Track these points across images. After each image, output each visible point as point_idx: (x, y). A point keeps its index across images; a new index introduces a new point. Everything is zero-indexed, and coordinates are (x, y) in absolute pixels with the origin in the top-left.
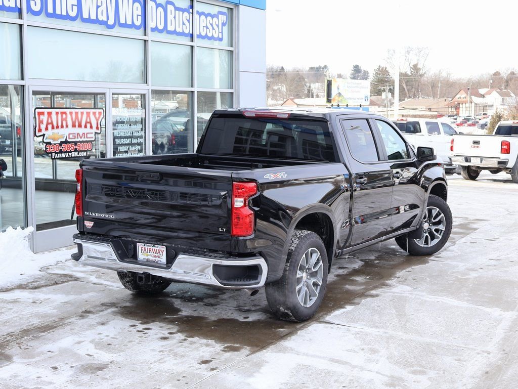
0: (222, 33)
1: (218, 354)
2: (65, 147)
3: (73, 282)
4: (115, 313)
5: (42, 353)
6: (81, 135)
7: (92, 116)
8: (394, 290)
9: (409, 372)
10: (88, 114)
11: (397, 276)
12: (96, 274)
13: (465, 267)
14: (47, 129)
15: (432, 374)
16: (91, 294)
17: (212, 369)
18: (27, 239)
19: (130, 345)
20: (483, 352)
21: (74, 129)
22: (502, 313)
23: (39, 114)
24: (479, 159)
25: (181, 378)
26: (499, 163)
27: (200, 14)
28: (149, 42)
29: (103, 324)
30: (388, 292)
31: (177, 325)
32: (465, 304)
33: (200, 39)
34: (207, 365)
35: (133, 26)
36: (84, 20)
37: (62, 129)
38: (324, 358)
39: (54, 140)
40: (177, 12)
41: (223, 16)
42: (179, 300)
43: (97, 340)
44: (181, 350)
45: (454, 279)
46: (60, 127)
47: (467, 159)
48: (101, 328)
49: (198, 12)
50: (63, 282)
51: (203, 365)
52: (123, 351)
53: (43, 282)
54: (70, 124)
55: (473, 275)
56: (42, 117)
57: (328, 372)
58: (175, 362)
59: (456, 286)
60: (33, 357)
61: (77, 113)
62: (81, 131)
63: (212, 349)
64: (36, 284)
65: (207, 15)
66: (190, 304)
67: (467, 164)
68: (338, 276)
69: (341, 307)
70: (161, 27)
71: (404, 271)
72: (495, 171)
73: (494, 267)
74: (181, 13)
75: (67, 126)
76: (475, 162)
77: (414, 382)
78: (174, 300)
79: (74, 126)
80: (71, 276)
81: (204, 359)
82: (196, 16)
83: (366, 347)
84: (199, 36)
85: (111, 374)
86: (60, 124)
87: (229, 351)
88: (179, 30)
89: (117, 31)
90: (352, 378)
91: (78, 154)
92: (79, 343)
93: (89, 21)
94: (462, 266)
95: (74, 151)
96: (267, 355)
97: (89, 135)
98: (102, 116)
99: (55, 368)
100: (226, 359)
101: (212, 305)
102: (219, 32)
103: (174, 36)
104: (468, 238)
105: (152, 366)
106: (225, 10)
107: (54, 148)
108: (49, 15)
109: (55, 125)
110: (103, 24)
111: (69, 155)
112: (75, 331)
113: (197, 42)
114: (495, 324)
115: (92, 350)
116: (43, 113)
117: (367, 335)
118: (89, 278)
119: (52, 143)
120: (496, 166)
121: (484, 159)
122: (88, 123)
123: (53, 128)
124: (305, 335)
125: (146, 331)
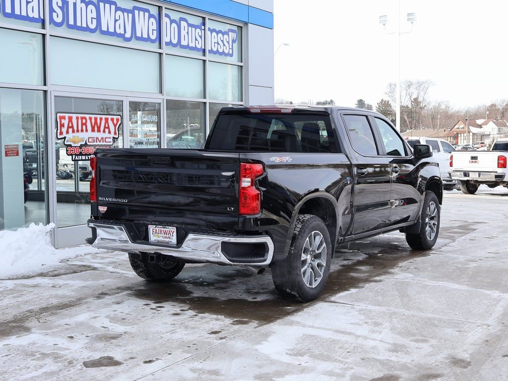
0: (232, 49)
1: (227, 326)
2: (84, 150)
3: (91, 271)
4: (129, 295)
5: (60, 326)
6: (100, 140)
7: (110, 122)
8: (396, 277)
9: (411, 341)
10: (107, 120)
11: (400, 265)
12: (113, 265)
13: (465, 259)
14: (67, 132)
15: (433, 342)
16: (108, 280)
17: (221, 338)
18: (48, 234)
19: (142, 319)
20: (483, 324)
21: (93, 133)
22: (501, 294)
23: (61, 118)
24: (477, 173)
25: (191, 345)
26: (496, 177)
27: (212, 31)
28: (164, 55)
29: (118, 303)
30: (390, 278)
31: (188, 304)
32: (465, 288)
33: (212, 55)
34: (217, 335)
35: (148, 39)
36: (103, 33)
37: (82, 133)
38: (329, 330)
39: (74, 143)
40: (190, 28)
41: (233, 33)
42: (191, 285)
43: (112, 316)
44: (192, 323)
45: (454, 268)
46: (80, 131)
47: (466, 174)
48: (116, 307)
49: (209, 29)
50: (81, 271)
51: (213, 335)
52: (137, 324)
53: (62, 271)
54: (89, 128)
55: (473, 265)
56: (63, 121)
57: (333, 341)
58: (186, 332)
59: (457, 273)
60: (51, 328)
61: (96, 119)
62: (100, 135)
63: (221, 323)
64: (56, 273)
65: (218, 32)
66: (201, 288)
67: (466, 179)
68: (342, 266)
69: (346, 290)
70: (175, 41)
71: (406, 262)
72: (492, 185)
73: (493, 259)
74: (194, 29)
75: (87, 131)
76: (473, 177)
77: (416, 348)
78: (186, 285)
79: (93, 130)
80: (89, 267)
81: (214, 330)
82: (208, 33)
83: (370, 321)
84: (211, 51)
85: (125, 342)
86: (80, 128)
87: (238, 324)
88: (192, 45)
89: (133, 44)
90: (356, 345)
92: (95, 318)
93: (107, 33)
94: (462, 258)
96: (274, 327)
97: (107, 140)
98: (120, 122)
99: (72, 337)
100: (235, 331)
101: (222, 289)
102: (229, 48)
103: (187, 50)
104: (468, 236)
105: (164, 336)
106: (235, 28)
107: (74, 151)
108: (69, 26)
109: (75, 128)
110: (121, 37)
111: (88, 158)
112: (91, 309)
113: (208, 57)
114: (494, 303)
115: (107, 322)
116: (64, 118)
117: (370, 311)
118: (105, 268)
119: (73, 145)
120: (494, 179)
121: (482, 173)
122: (107, 128)
123: (73, 131)
124: (311, 311)
125: (159, 309)
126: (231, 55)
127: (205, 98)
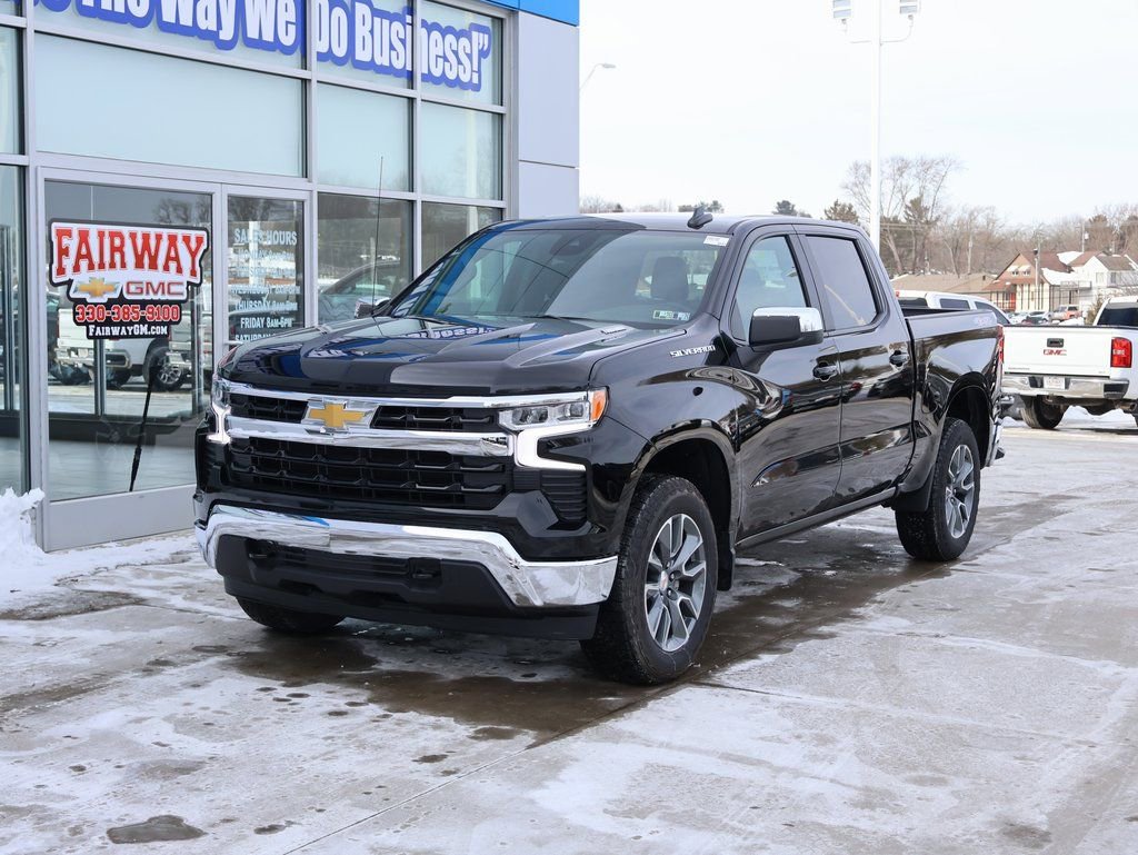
0: (479, 72)
1: (462, 743)
2: (118, 313)
3: (131, 607)
4: (224, 666)
5: (52, 740)
6: (155, 287)
7: (181, 245)
8: (870, 625)
9: (906, 780)
10: (172, 239)
11: (878, 598)
12: (184, 592)
13: (1033, 583)
14: (77, 268)
15: (960, 784)
16: (171, 629)
17: (447, 773)
18: (28, 517)
19: (255, 725)
20: (1079, 742)
21: (139, 271)
22: (1121, 669)
23: (61, 233)
24: (1063, 379)
25: (373, 790)
26: (1108, 388)
27: (430, 27)
28: (314, 84)
29: (196, 686)
30: (857, 629)
31: (368, 688)
32: (1035, 653)
33: (429, 85)
34: (437, 764)
35: (276, 46)
36: (166, 28)
37: (113, 272)
38: (706, 752)
39: (93, 294)
40: (377, 20)
41: (481, 35)
42: (374, 642)
43: (179, 716)
44: (374, 736)
45: (1009, 605)
46: (107, 265)
47: (1035, 381)
48: (191, 693)
49: (424, 23)
50: (107, 607)
51: (427, 765)
52: (240, 737)
53: (61, 607)
54: (130, 259)
55: (1054, 598)
56: (65, 241)
57: (719, 780)
58: (361, 758)
59: (1018, 619)
60: (29, 747)
61: (146, 237)
62: (156, 277)
63: (448, 735)
64: (45, 610)
65: (445, 31)
66: (399, 649)
67: (1035, 392)
68: (741, 598)
69: (750, 655)
70: (340, 52)
71: (894, 590)
72: (1097, 407)
73: (1101, 584)
74: (386, 22)
75: (123, 265)
76: (1052, 388)
77: (919, 799)
78: (362, 641)
79: (139, 265)
80: (127, 596)
81: (429, 753)
82: (421, 32)
83: (807, 732)
84: (428, 77)
85: (210, 781)
86: (107, 259)
87: (486, 739)
88: (382, 60)
89: (239, 56)
90: (772, 791)
91: (149, 330)
92: (139, 720)
94: (1026, 582)
95: (139, 323)
96: (575, 746)
97: (173, 289)
98: (204, 247)
99: (80, 769)
100: (479, 754)
101: (451, 652)
102: (472, 71)
103: (370, 74)
104: (1041, 530)
105: (306, 766)
106: (487, 22)
107: (92, 313)
108: (84, 11)
109: (96, 259)
110: (211, 40)
111: (127, 331)
112: (130, 699)
113: (421, 91)
114: (1104, 690)
115: (167, 733)
116: (69, 233)
117: (808, 709)
118: (165, 600)
119: (89, 301)
120: (1101, 395)
121: (1073, 379)
122: (173, 259)
123: (91, 267)
124: (665, 708)
125: (295, 700)
126: (477, 88)
127: (412, 189)
